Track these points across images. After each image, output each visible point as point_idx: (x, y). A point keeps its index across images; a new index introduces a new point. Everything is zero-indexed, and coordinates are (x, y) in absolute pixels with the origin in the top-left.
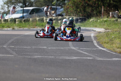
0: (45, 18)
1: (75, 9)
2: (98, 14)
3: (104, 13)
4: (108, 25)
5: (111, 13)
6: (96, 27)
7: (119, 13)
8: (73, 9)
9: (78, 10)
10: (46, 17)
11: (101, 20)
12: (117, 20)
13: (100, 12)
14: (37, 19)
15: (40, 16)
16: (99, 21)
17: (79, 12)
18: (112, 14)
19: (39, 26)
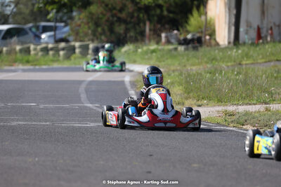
0: (32, 47)
1: (92, 28)
2: (139, 38)
3: (150, 35)
4: (158, 58)
5: (163, 35)
6: (134, 62)
7: (181, 34)
8: (89, 28)
9: (100, 29)
10: (34, 44)
11: (145, 48)
12: (176, 49)
13: (142, 34)
14: (18, 48)
15: (22, 43)
16: (140, 50)
17: (101, 34)
18: (166, 37)
19: (21, 62)
